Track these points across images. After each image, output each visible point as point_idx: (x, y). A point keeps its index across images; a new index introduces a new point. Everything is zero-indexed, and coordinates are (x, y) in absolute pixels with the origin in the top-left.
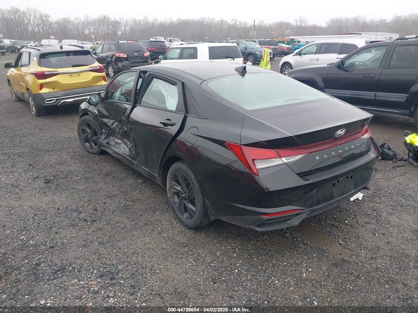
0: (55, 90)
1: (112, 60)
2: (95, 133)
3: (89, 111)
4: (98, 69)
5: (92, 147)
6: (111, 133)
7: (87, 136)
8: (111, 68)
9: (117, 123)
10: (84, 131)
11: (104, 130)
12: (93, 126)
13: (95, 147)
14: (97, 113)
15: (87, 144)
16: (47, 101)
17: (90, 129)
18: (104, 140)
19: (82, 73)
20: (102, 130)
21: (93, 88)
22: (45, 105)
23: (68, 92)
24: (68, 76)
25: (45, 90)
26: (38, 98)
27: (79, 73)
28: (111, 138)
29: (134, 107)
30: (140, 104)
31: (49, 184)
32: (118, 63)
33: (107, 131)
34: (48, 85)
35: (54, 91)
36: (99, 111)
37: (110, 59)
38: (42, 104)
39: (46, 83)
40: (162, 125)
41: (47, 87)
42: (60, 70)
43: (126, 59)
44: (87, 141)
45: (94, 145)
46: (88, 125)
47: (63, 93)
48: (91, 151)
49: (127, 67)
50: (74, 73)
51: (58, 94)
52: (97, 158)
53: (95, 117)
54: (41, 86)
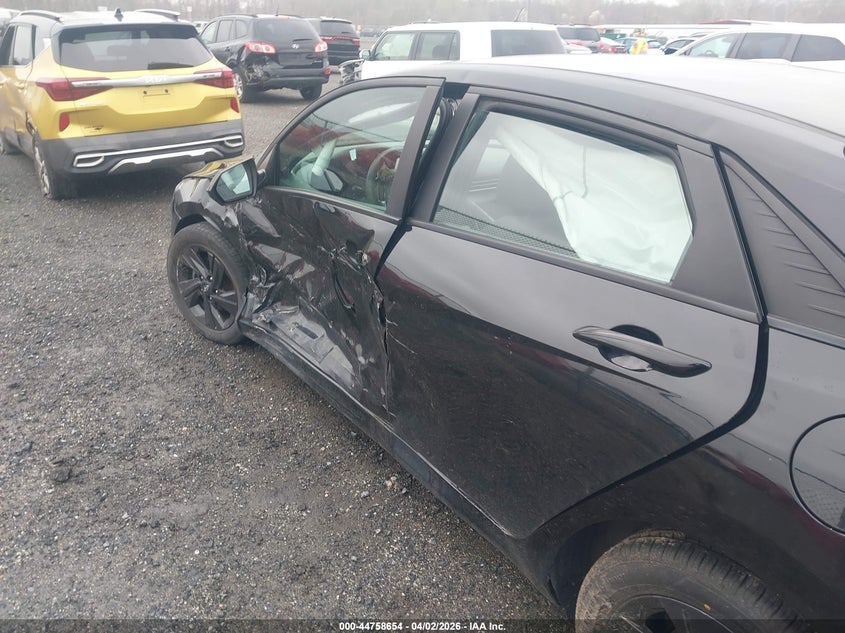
0: (103, 131)
1: (239, 58)
2: (225, 283)
3: (207, 212)
4: (218, 78)
5: (213, 323)
6: (283, 292)
7: (199, 287)
8: (237, 77)
9: (309, 268)
10: (188, 272)
11: (255, 278)
12: (219, 260)
13: (223, 324)
14: (236, 222)
15: (198, 311)
16: (80, 161)
17: (207, 264)
18: (257, 311)
19: (176, 88)
20: (249, 276)
21: (204, 129)
22: (75, 171)
23: (137, 138)
24: (136, 94)
25: (73, 132)
26: (56, 153)
27: (166, 86)
28: (282, 310)
29: (402, 228)
30: (431, 220)
31: (72, 488)
32: (254, 66)
33: (268, 282)
34: (83, 117)
35: (98, 133)
36: (242, 217)
37: (235, 57)
38: (66, 168)
39: (76, 112)
40: (593, 354)
41: (80, 122)
42: (115, 77)
43: (274, 57)
44: (199, 300)
45: (218, 317)
46: (203, 256)
47: (123, 139)
48: (209, 332)
49: (275, 76)
50: (156, 85)
51: (111, 142)
52: (231, 359)
53: (228, 232)
54: (65, 120)
